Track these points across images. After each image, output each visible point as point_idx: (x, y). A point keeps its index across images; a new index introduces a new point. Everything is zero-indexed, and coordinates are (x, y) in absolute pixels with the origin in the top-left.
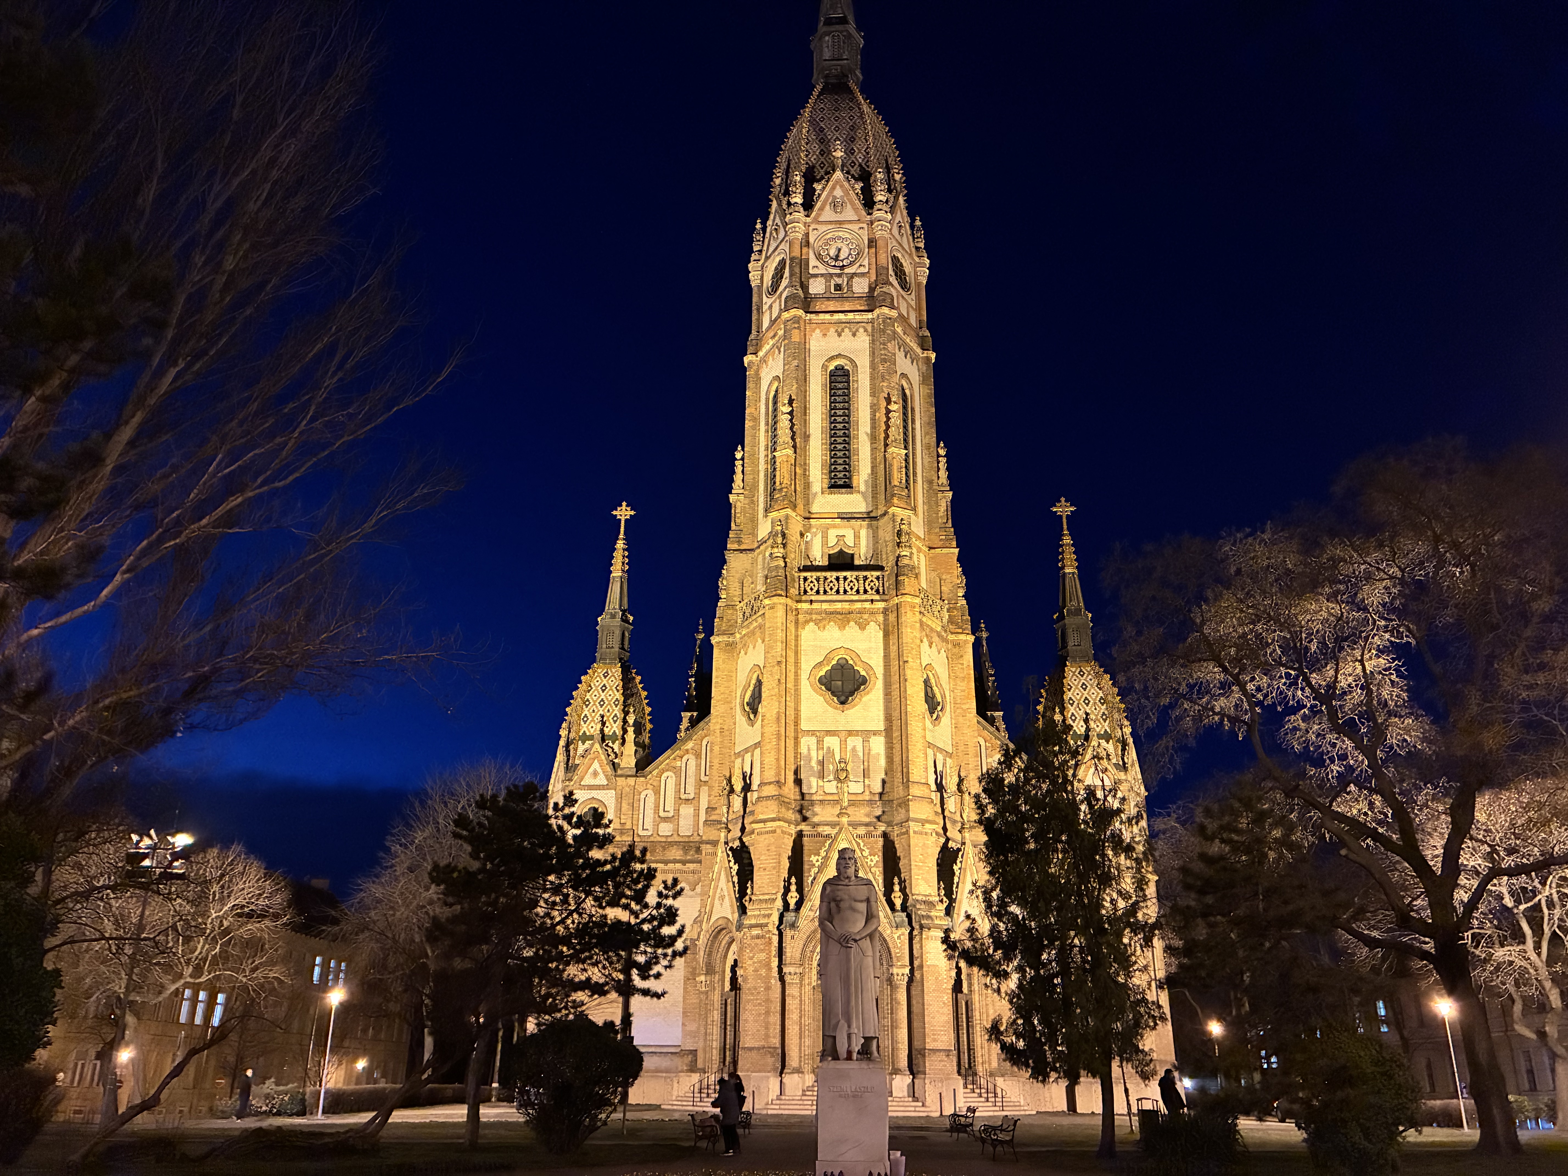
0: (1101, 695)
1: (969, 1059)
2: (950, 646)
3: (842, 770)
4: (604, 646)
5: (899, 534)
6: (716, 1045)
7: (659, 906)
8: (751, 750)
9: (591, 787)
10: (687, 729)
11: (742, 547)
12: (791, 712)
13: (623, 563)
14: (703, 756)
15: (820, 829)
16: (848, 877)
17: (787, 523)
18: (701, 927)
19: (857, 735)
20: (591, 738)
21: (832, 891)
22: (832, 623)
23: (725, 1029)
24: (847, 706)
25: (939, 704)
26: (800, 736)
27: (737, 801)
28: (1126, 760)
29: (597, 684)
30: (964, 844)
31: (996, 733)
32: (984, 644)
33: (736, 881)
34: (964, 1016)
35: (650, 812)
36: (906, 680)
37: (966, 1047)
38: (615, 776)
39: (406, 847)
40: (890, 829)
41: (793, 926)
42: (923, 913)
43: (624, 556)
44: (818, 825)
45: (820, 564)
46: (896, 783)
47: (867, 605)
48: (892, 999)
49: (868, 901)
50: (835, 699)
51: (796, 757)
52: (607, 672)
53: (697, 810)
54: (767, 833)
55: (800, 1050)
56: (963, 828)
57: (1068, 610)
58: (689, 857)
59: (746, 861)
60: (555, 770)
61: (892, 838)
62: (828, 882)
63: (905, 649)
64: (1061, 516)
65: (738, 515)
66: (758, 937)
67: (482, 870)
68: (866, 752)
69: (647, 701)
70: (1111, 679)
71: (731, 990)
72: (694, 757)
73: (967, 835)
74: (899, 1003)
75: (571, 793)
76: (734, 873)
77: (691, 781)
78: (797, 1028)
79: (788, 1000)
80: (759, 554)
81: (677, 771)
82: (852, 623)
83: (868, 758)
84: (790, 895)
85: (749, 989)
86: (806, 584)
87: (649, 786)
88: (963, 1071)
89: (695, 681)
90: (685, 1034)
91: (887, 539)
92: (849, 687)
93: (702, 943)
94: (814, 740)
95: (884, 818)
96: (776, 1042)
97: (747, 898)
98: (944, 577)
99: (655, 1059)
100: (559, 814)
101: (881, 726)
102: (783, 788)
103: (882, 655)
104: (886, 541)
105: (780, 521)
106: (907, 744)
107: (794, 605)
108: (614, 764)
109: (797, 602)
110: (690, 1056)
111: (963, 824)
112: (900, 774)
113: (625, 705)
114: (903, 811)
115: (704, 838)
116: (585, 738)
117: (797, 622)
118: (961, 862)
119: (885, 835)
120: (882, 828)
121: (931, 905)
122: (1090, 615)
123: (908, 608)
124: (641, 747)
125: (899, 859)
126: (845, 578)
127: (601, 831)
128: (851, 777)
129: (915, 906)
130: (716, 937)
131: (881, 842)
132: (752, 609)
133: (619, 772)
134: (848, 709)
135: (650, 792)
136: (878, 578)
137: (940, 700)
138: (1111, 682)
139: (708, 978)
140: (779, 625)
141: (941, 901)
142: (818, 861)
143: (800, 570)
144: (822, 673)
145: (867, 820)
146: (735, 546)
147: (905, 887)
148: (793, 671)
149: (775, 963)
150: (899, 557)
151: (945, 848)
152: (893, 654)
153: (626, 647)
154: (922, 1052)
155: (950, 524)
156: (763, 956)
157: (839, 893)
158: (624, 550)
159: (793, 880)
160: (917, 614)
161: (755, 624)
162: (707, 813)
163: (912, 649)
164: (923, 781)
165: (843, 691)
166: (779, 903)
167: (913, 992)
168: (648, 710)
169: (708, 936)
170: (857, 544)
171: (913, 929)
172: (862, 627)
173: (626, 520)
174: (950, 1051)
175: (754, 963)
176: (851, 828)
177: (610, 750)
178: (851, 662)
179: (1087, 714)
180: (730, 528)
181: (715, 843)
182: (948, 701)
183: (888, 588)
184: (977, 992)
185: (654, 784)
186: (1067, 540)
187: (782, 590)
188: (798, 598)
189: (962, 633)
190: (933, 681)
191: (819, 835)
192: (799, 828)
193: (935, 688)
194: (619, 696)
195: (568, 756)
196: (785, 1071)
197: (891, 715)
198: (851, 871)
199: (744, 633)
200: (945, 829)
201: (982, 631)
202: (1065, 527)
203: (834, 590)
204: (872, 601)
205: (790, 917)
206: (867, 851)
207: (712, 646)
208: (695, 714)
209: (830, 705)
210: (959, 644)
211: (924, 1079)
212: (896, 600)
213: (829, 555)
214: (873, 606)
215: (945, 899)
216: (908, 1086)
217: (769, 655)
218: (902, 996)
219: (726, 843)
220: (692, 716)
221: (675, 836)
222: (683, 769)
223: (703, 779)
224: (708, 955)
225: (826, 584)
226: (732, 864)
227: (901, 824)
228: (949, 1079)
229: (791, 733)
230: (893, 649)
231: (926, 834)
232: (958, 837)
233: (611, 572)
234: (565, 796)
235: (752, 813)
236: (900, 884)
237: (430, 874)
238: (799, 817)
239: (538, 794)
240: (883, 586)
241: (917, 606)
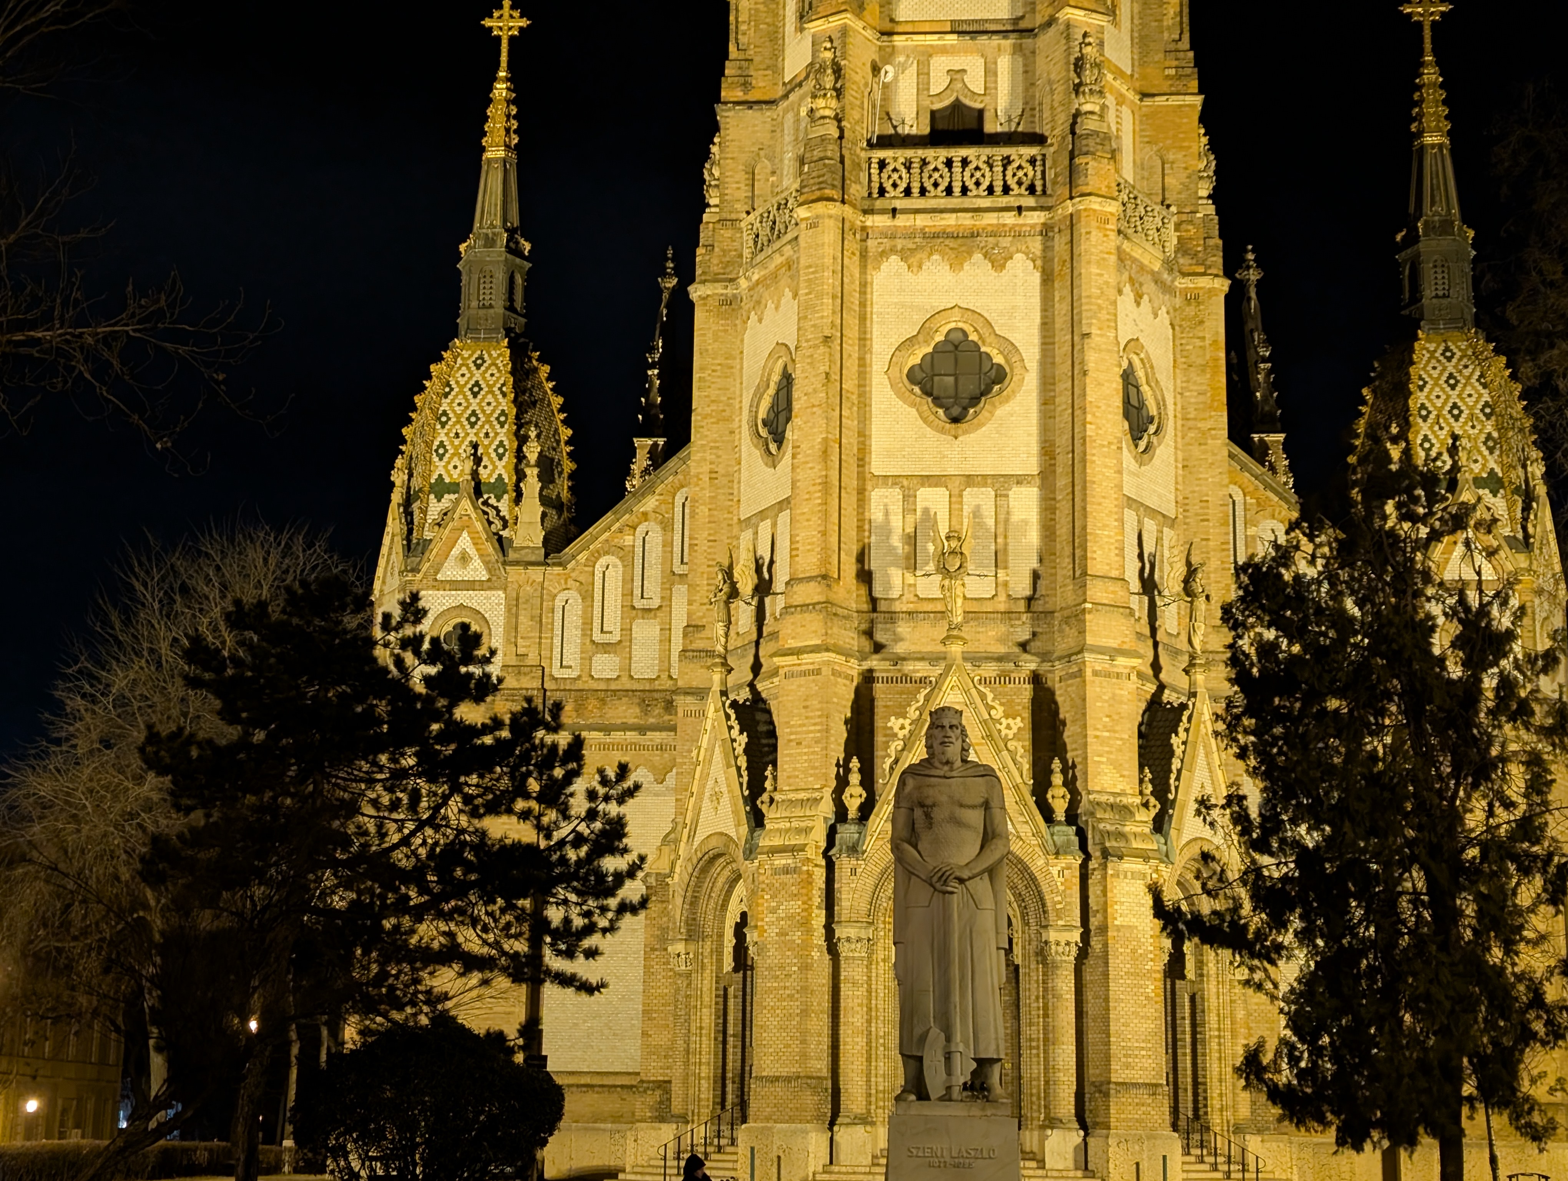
0: (1486, 397)
1: (1196, 1101)
2: (1178, 301)
3: (953, 552)
4: (474, 304)
5: (1079, 65)
6: (707, 1071)
7: (592, 815)
8: (771, 513)
9: (456, 585)
10: (646, 471)
11: (750, 97)
12: (850, 440)
13: (508, 130)
14: (678, 526)
15: (909, 667)
16: (947, 762)
17: (844, 45)
18: (676, 850)
19: (985, 485)
20: (454, 488)
21: (918, 788)
22: (936, 257)
23: (724, 1042)
24: (962, 426)
25: (1151, 420)
26: (869, 487)
27: (744, 614)
28: (1531, 530)
29: (462, 381)
30: (1193, 695)
31: (1268, 477)
32: (1253, 294)
33: (744, 765)
34: (1187, 1022)
35: (574, 634)
36: (1085, 373)
37: (1189, 1080)
38: (505, 563)
39: (94, 701)
40: (1046, 666)
41: (854, 850)
42: (1109, 827)
43: (508, 116)
44: (904, 659)
45: (914, 131)
46: (1059, 578)
47: (1009, 219)
48: (1045, 990)
49: (986, 806)
50: (941, 412)
51: (860, 528)
52: (481, 357)
53: (666, 630)
54: (804, 674)
55: (868, 1081)
56: (1191, 665)
57: (1426, 223)
58: (652, 720)
59: (763, 728)
60: (384, 550)
61: (1050, 684)
62: (911, 771)
63: (1086, 308)
64: (1419, 24)
65: (743, 27)
66: (786, 870)
67: (244, 743)
68: (1002, 517)
69: (562, 416)
70: (1508, 366)
71: (736, 970)
72: (658, 528)
73: (1200, 677)
74: (1058, 997)
75: (415, 597)
76: (740, 750)
77: (654, 573)
78: (861, 1041)
79: (845, 990)
80: (786, 111)
81: (625, 555)
82: (978, 256)
83: (1006, 530)
84: (848, 791)
85: (769, 969)
86: (884, 175)
87: (570, 582)
88: (1182, 1123)
89: (659, 376)
90: (649, 1051)
91: (1053, 76)
92: (969, 387)
93: (677, 880)
94: (896, 493)
95: (1034, 646)
96: (821, 1066)
97: (765, 797)
98: (1171, 157)
99: (592, 1097)
100: (392, 637)
101: (1031, 465)
102: (835, 588)
103: (1038, 321)
104: (1050, 82)
105: (831, 41)
106: (1084, 500)
107: (859, 219)
108: (500, 539)
109: (865, 212)
110: (658, 1092)
111: (1192, 657)
112: (1068, 560)
113: (520, 423)
114: (1074, 632)
115: (680, 683)
116: (441, 488)
117: (864, 255)
118: (1187, 730)
119: (1036, 679)
120: (1030, 664)
121: (1125, 811)
122: (1471, 234)
123: (1094, 224)
124: (554, 507)
125: (1064, 723)
126: (965, 162)
127: (476, 670)
128: (970, 567)
129: (1092, 814)
130: (704, 871)
131: (1027, 691)
132: (772, 229)
133: (512, 555)
134: (966, 432)
135: (574, 596)
136: (1032, 161)
137: (1153, 411)
138: (1508, 372)
139: (692, 947)
140: (828, 261)
141: (1146, 805)
142: (902, 727)
143: (871, 145)
144: (916, 360)
145: (1002, 649)
146: (738, 94)
147: (1074, 777)
148: (856, 355)
149: (819, 919)
150: (1077, 115)
151: (1155, 704)
152: (1061, 321)
153: (519, 304)
154: (1104, 1089)
155: (1186, 43)
156: (795, 906)
157: (931, 792)
158: (509, 102)
159: (855, 763)
160: (1113, 235)
161: (778, 260)
162: (685, 635)
163: (1100, 308)
164: (1114, 574)
165: (956, 397)
166: (827, 808)
167: (1087, 977)
168: (566, 433)
169: (690, 870)
170: (990, 89)
171: (1088, 857)
172: (999, 263)
173: (512, 39)
174: (1156, 1085)
175: (779, 919)
176: (968, 666)
177: (492, 513)
178: (973, 337)
179: (1455, 438)
180: (725, 56)
181: (701, 693)
182: (1171, 414)
183: (1054, 183)
184: (1213, 979)
185: (581, 578)
186: (1430, 75)
187: (834, 187)
188: (866, 204)
189: (1204, 274)
190: (1140, 374)
191: (906, 678)
192: (866, 665)
193: (1145, 388)
194: (506, 404)
195: (410, 523)
196: (839, 1120)
197: (1053, 444)
198: (953, 751)
199: (756, 277)
200: (1156, 667)
201: (1248, 268)
202: (1428, 46)
203: (942, 187)
204: (1020, 209)
205: (847, 833)
206: (1001, 709)
207: (691, 305)
208: (661, 441)
209: (929, 424)
210: (1197, 298)
211: (1107, 1137)
212: (1069, 207)
213: (933, 113)
214: (1021, 221)
215: (1153, 801)
216: (1076, 1148)
217: (807, 324)
218: (1065, 984)
219: (724, 693)
220: (655, 445)
221: (625, 679)
222: (639, 550)
223: (677, 571)
224: (692, 904)
225: (926, 175)
226: (735, 732)
227: (1068, 658)
228: (1155, 1138)
229: (851, 482)
230: (1061, 309)
231: (1118, 676)
232: (1183, 682)
233: (483, 149)
234: (402, 603)
235: (774, 635)
236: (1064, 772)
237: (142, 750)
238: (867, 645)
239: (349, 599)
240: (1043, 178)
241: (1113, 220)
